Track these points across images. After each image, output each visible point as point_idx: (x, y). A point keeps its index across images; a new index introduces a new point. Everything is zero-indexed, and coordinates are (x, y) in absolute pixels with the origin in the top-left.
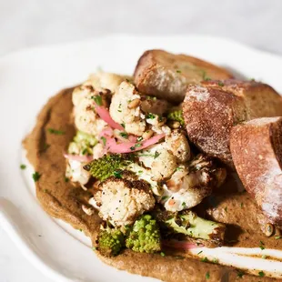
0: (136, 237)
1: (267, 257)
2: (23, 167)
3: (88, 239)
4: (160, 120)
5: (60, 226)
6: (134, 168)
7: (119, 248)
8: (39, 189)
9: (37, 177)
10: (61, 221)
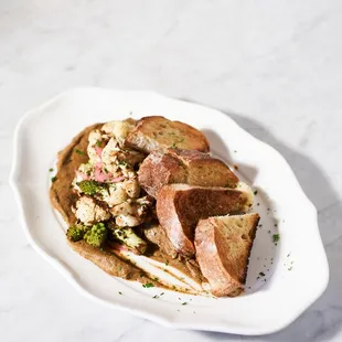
0: (89, 234)
1: (166, 271)
2: (51, 170)
3: (66, 226)
4: (127, 168)
5: (55, 215)
6: (104, 192)
7: (77, 238)
8: (52, 188)
9: (54, 180)
10: (57, 211)
